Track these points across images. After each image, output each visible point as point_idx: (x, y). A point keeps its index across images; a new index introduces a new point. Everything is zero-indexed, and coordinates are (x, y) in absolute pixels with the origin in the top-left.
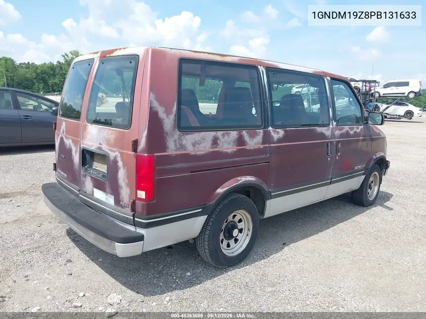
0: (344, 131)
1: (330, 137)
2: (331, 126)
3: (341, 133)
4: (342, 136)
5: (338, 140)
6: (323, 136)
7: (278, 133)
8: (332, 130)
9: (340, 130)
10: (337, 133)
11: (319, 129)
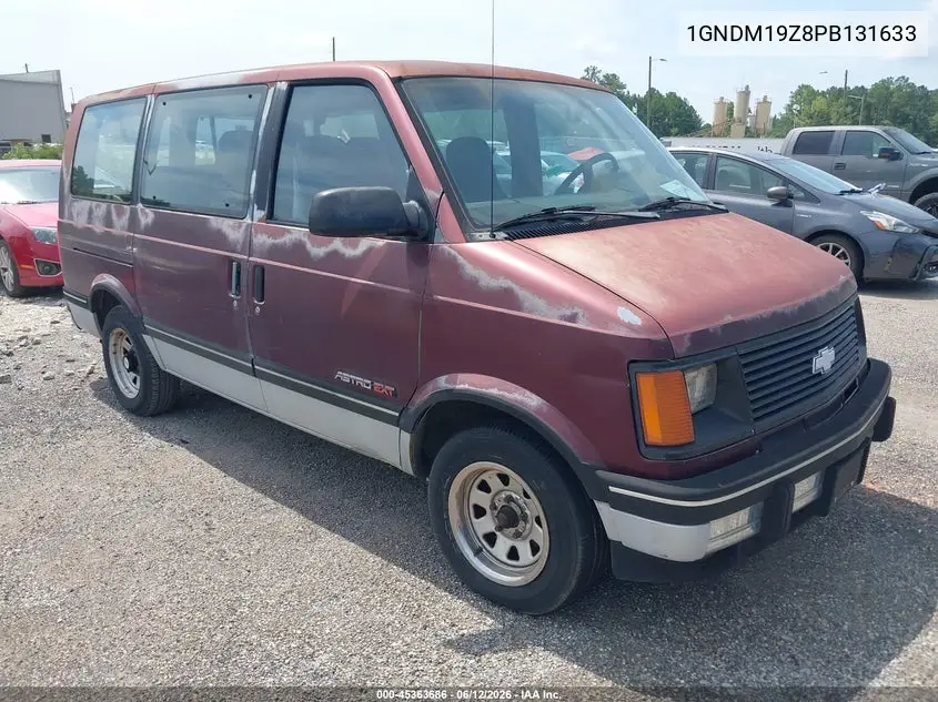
0: (287, 239)
1: (239, 247)
2: (248, 220)
3: (274, 244)
4: (274, 252)
5: (259, 260)
6: (219, 239)
7: (146, 215)
8: (246, 229)
9: (273, 234)
10: (261, 240)
11: (215, 222)
